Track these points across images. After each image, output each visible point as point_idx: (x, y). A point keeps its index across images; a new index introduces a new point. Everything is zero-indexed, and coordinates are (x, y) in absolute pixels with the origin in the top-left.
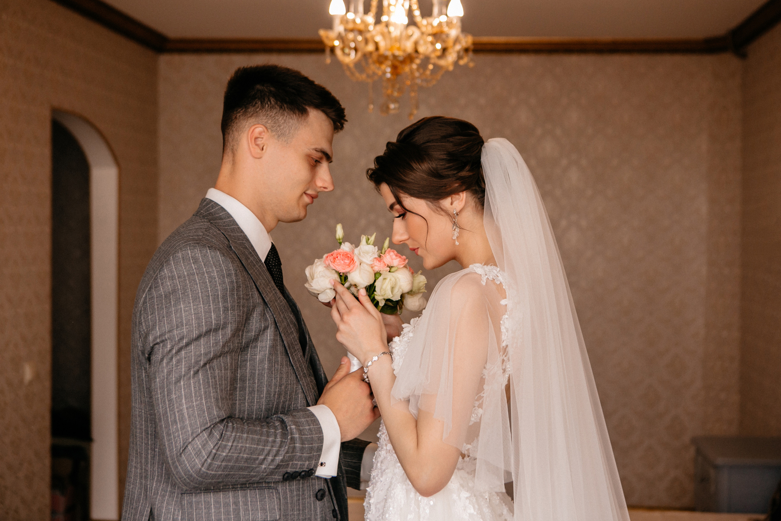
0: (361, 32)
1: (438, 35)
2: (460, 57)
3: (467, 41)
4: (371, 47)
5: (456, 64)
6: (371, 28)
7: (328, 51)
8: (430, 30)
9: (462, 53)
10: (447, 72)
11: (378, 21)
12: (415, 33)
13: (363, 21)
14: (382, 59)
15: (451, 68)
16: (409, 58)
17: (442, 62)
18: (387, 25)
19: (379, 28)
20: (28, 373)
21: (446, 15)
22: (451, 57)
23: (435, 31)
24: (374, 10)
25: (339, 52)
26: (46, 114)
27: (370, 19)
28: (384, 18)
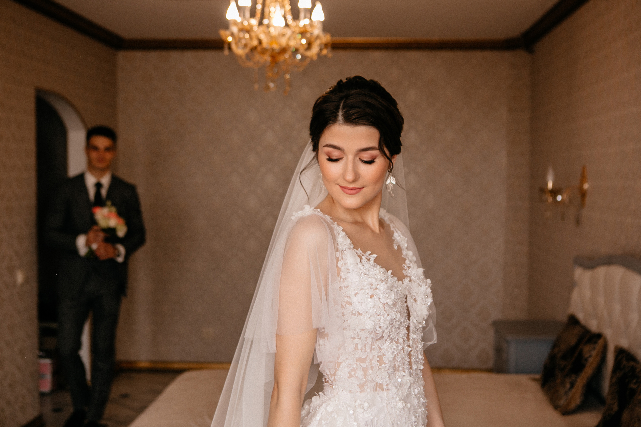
0: (248, 31)
1: (303, 33)
2: (321, 50)
3: (326, 38)
4: (255, 43)
5: (319, 55)
6: (256, 28)
7: (226, 46)
8: (298, 30)
9: (323, 46)
10: (312, 60)
11: (261, 23)
12: (289, 32)
13: (249, 24)
14: (264, 51)
15: (315, 58)
16: (284, 50)
17: (309, 53)
18: (268, 26)
19: (262, 28)
20: (20, 277)
21: (311, 19)
22: (315, 50)
23: (302, 30)
24: (258, 15)
25: (234, 46)
26: (31, 93)
27: (254, 22)
28: (266, 21)
